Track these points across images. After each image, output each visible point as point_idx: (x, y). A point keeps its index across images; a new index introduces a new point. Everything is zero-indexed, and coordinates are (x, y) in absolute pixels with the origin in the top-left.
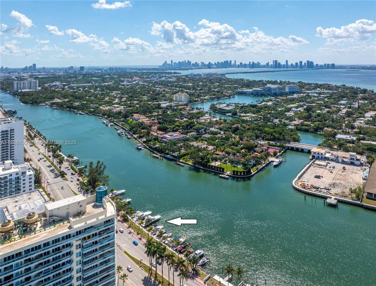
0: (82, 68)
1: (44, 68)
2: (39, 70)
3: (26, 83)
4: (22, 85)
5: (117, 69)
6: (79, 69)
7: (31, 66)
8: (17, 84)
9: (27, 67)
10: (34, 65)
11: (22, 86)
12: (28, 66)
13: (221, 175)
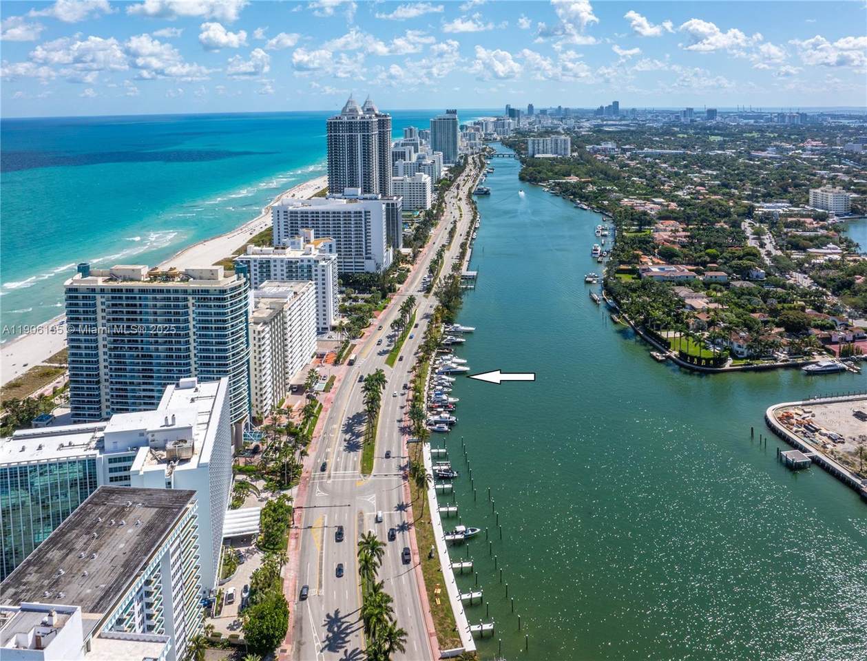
0: (712, 113)
1: (634, 110)
2: (625, 114)
3: (549, 142)
4: (541, 145)
5: (794, 117)
6: (706, 115)
7: (610, 106)
8: (534, 143)
9: (602, 108)
10: (616, 104)
11: (541, 148)
12: (605, 105)
13: (654, 354)
